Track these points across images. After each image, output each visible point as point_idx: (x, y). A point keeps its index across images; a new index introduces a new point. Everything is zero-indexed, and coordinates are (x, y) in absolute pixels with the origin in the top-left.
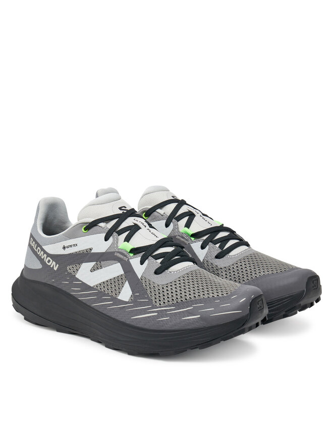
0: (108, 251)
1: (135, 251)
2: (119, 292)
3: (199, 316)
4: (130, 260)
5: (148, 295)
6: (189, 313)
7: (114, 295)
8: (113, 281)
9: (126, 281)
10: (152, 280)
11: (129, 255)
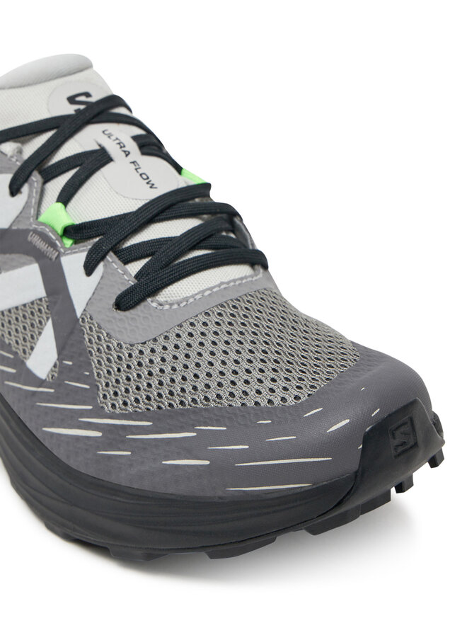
0: (14, 228)
1: (76, 232)
2: (32, 349)
3: (207, 462)
4: (64, 260)
5: (92, 372)
6: (185, 449)
7: (20, 353)
8: (36, 307)
9: (48, 319)
10: (107, 327)
11: (62, 242)
